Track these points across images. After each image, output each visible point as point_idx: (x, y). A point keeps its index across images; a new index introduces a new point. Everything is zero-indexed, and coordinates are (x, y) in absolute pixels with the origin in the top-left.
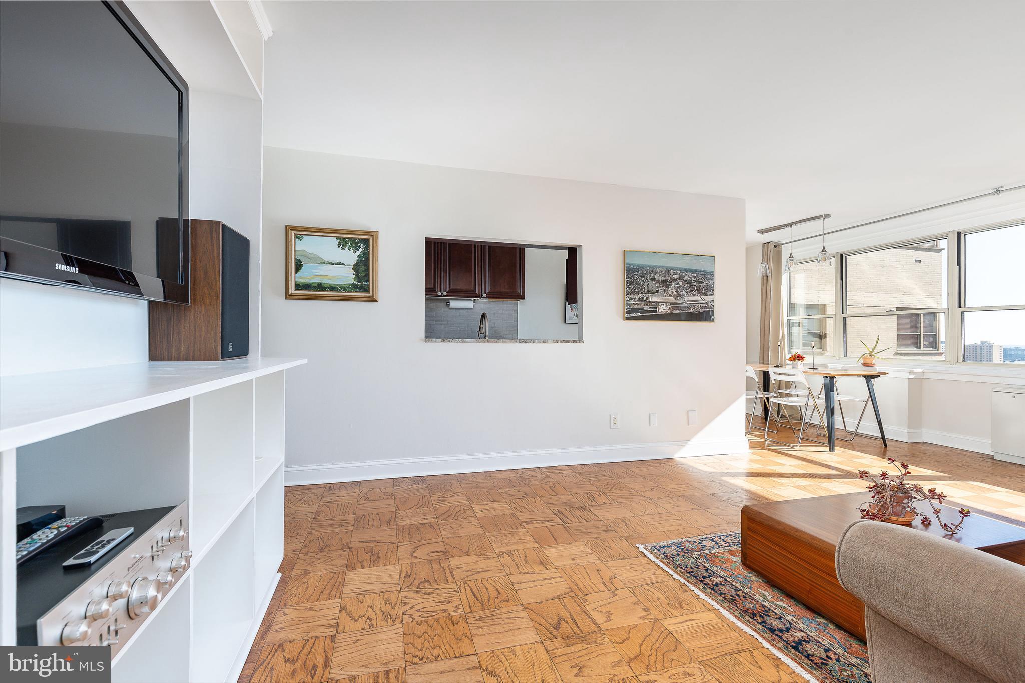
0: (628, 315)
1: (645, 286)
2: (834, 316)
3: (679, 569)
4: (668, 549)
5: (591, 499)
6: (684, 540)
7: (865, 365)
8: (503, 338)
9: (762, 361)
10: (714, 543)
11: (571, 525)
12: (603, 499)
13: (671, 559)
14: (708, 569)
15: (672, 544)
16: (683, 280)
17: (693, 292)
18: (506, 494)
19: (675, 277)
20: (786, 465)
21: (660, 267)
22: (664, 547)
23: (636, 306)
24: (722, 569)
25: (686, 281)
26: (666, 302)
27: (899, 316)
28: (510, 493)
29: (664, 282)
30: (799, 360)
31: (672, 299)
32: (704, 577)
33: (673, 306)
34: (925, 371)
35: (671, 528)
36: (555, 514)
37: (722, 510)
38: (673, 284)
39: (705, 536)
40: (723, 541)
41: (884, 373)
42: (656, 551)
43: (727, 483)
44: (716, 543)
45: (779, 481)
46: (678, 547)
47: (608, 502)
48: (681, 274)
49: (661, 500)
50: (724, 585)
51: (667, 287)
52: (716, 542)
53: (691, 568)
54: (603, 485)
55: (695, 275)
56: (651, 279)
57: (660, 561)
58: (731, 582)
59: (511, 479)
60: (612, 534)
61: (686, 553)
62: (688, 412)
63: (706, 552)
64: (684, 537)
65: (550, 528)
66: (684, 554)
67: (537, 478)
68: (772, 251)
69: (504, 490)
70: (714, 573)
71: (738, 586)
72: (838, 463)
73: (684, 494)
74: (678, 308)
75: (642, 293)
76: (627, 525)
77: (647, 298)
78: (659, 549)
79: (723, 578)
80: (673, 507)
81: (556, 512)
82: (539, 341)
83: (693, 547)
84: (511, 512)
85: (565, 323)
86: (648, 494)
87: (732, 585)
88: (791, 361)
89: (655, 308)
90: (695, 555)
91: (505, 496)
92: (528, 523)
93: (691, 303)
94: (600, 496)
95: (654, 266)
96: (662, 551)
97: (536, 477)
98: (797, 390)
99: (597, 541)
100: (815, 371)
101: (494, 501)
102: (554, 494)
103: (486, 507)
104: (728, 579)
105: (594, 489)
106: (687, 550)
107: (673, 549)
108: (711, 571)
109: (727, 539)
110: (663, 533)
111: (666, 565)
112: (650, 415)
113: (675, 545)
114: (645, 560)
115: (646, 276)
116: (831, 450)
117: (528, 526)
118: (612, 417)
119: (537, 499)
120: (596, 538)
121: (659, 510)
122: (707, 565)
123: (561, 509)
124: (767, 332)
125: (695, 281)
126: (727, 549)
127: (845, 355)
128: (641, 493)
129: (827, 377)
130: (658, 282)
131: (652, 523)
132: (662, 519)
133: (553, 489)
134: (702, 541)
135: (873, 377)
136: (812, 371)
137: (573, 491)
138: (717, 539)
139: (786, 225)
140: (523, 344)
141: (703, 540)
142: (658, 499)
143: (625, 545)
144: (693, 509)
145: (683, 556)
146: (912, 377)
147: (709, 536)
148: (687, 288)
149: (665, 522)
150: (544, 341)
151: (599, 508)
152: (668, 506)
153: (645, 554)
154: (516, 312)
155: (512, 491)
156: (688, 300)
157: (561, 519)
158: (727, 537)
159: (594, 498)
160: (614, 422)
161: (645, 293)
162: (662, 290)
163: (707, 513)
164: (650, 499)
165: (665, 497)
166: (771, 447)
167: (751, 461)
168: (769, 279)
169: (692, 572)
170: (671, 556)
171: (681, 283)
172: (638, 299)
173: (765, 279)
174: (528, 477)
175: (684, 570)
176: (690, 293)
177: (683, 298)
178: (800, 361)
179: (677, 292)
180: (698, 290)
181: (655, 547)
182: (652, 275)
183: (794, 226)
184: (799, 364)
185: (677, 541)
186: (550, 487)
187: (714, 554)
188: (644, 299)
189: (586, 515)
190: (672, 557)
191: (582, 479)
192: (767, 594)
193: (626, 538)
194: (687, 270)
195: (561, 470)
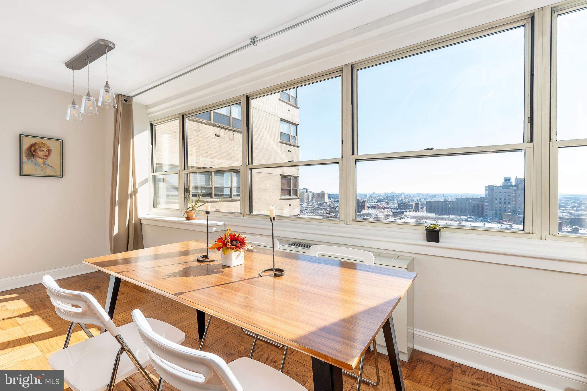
2: (179, 173)
27: (282, 179)
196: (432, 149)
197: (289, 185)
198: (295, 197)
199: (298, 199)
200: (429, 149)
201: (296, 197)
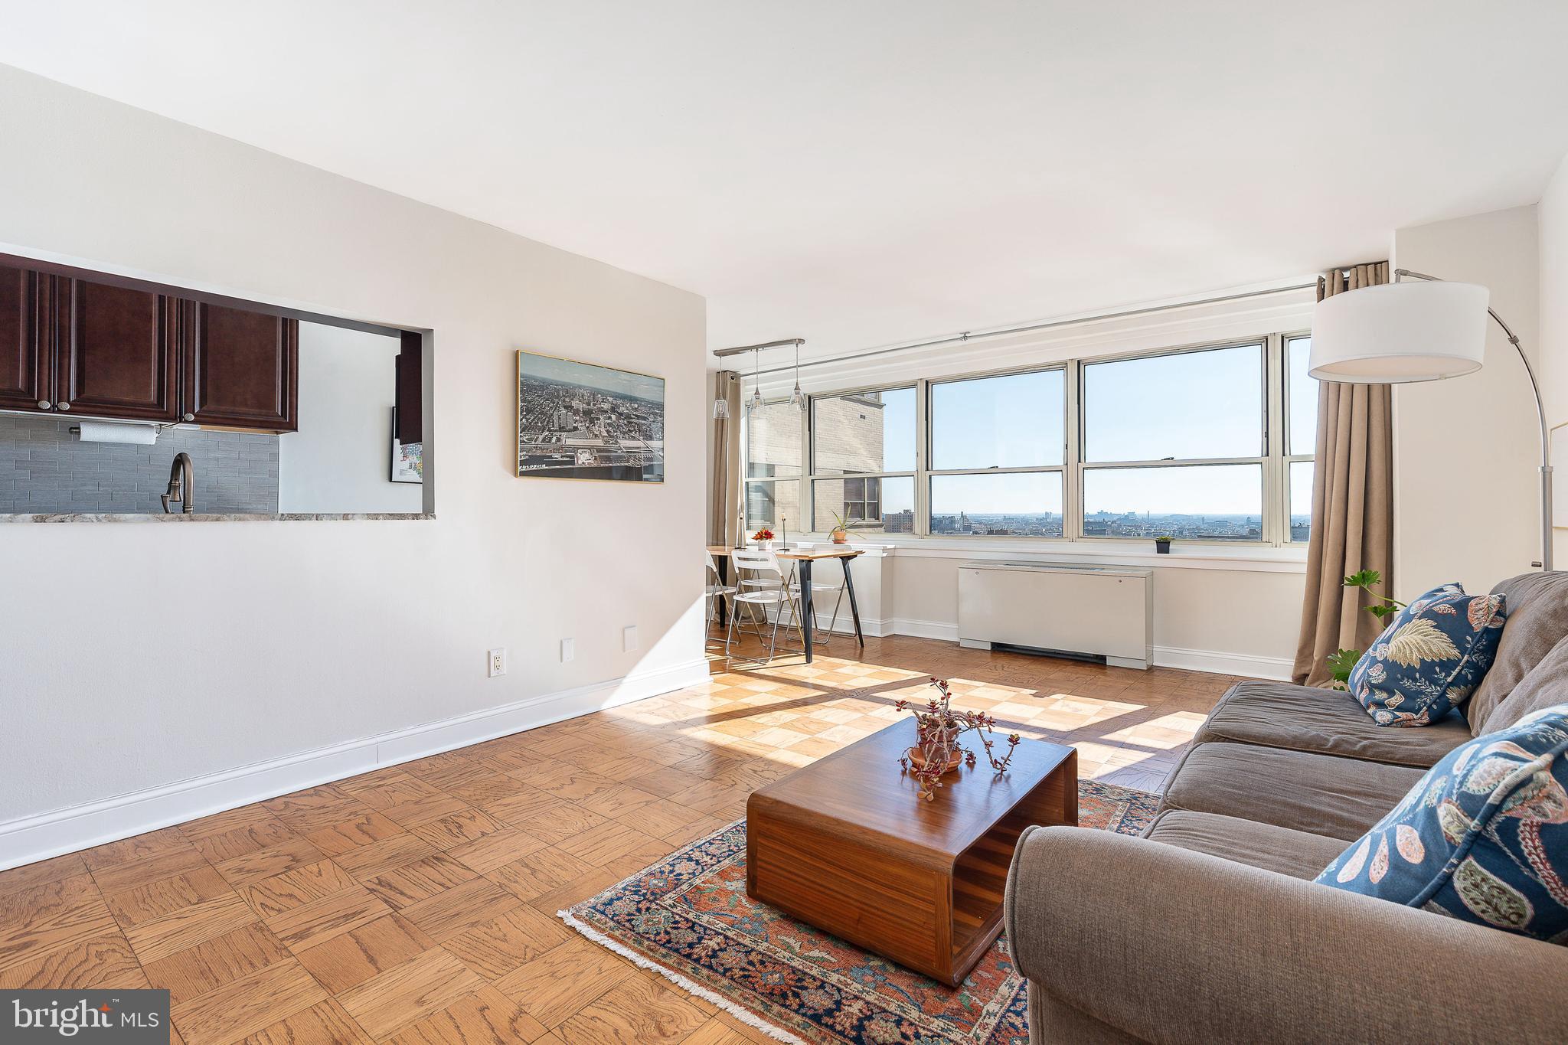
0: (524, 468)
1: (555, 418)
2: (800, 478)
3: (646, 943)
4: (619, 903)
5: (455, 831)
6: (644, 872)
7: (837, 542)
8: (239, 510)
9: (715, 542)
10: (693, 863)
11: (413, 908)
12: (482, 823)
13: (627, 924)
14: (694, 924)
15: (624, 889)
16: (618, 413)
17: (633, 434)
18: (240, 870)
19: (605, 406)
20: (761, 693)
21: (580, 387)
22: (611, 902)
23: (539, 453)
24: (718, 915)
25: (621, 414)
26: (590, 448)
27: (846, 480)
28: (249, 865)
29: (587, 413)
30: (767, 538)
31: (599, 443)
32: (691, 945)
33: (602, 454)
34: (898, 547)
35: (619, 853)
36: (372, 891)
37: (693, 793)
38: (602, 418)
39: (677, 854)
40: (707, 855)
41: (862, 552)
42: (598, 916)
43: (690, 739)
44: (698, 863)
45: (759, 721)
46: (636, 893)
47: (489, 829)
48: (614, 402)
49: (593, 797)
50: (725, 950)
51: (592, 421)
52: (697, 861)
53: (666, 932)
54: (478, 792)
55: (636, 406)
56: (565, 407)
57: (609, 936)
58: (735, 937)
59: (255, 827)
60: (505, 904)
61: (651, 902)
62: (624, 630)
63: (685, 887)
64: (641, 866)
65: (358, 933)
66: (648, 904)
67: (326, 810)
68: (729, 384)
69: (235, 863)
70: (705, 928)
71: (747, 941)
72: (818, 677)
73: (630, 776)
74: (608, 459)
75: (549, 430)
76: (534, 871)
77: (559, 440)
78: (602, 908)
79: (721, 934)
80: (614, 806)
81: (374, 886)
82: (332, 516)
83: (661, 885)
84: (252, 918)
85: (391, 480)
86: (568, 792)
87: (739, 944)
88: (757, 539)
89: (573, 457)
90: (668, 900)
91: (237, 877)
92: (300, 936)
93: (630, 451)
94: (472, 818)
95: (571, 384)
96: (609, 911)
97: (324, 807)
98: (760, 580)
99: (475, 931)
100: (787, 553)
101: (201, 900)
102: (367, 840)
103: (173, 925)
104: (729, 934)
105: (459, 806)
106: (653, 893)
107: (628, 902)
108: (700, 925)
109: (712, 849)
110: (605, 869)
111: (621, 942)
112: (561, 642)
113: (631, 891)
114: (578, 945)
115: (556, 400)
116: (809, 660)
117: (297, 948)
118: (493, 655)
119: (325, 865)
120: (473, 924)
121: (590, 820)
122: (691, 916)
123: (387, 874)
124: (722, 500)
125: (636, 416)
126: (715, 870)
127: (813, 530)
128: (552, 792)
129: (803, 561)
130: (576, 412)
131: (580, 853)
132: (599, 838)
133: (364, 827)
134: (673, 865)
135: (850, 557)
136: (782, 552)
137: (412, 823)
138: (696, 855)
139: (751, 348)
140: (292, 524)
141: (675, 862)
142: (587, 797)
143: (533, 920)
144: (647, 803)
145: (648, 909)
146: (885, 555)
147: (683, 851)
148: (624, 427)
149: (603, 843)
150: (346, 517)
151: (473, 848)
152: (605, 808)
153: (578, 929)
154: (276, 457)
155: (257, 859)
156: (625, 445)
157: (386, 901)
158: (711, 844)
159: (460, 827)
160: (497, 664)
161: (555, 431)
162: (584, 428)
163: (671, 804)
164: (570, 801)
165: (597, 791)
166: (737, 667)
167: (715, 694)
168: (725, 423)
169: (669, 941)
170: (627, 918)
171: (613, 417)
172: (544, 440)
173: (720, 423)
174: (302, 813)
175: (655, 941)
176: (628, 434)
177: (617, 442)
178: (768, 540)
179: (608, 432)
180: (640, 431)
181: (594, 908)
182: (567, 400)
183: (761, 351)
184: (767, 544)
185: (631, 878)
186: (358, 826)
187: (697, 887)
188: (554, 440)
189: (446, 874)
190: (628, 921)
191: (432, 789)
192: (791, 941)
193: (535, 904)
194: (624, 397)
195: (384, 779)
196: (1173, 458)
197: (860, 495)
198: (873, 521)
199: (881, 526)
200: (1169, 459)
201: (877, 522)
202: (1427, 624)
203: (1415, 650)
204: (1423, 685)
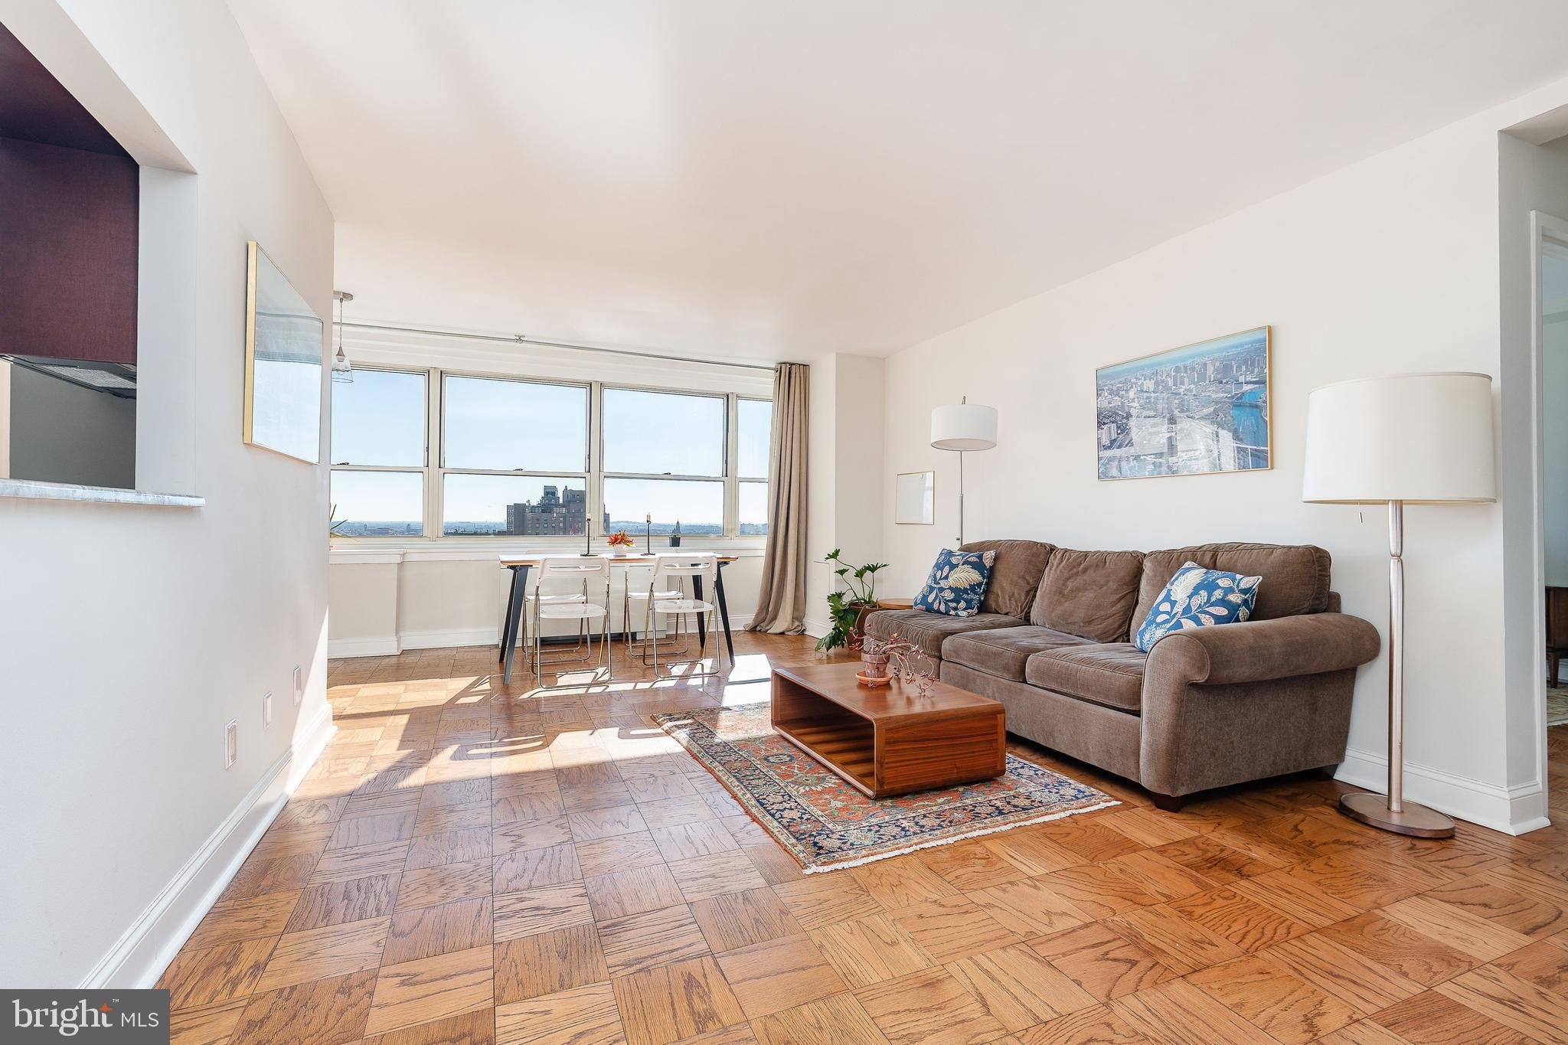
202: (967, 567)
203: (964, 580)
204: (972, 596)
